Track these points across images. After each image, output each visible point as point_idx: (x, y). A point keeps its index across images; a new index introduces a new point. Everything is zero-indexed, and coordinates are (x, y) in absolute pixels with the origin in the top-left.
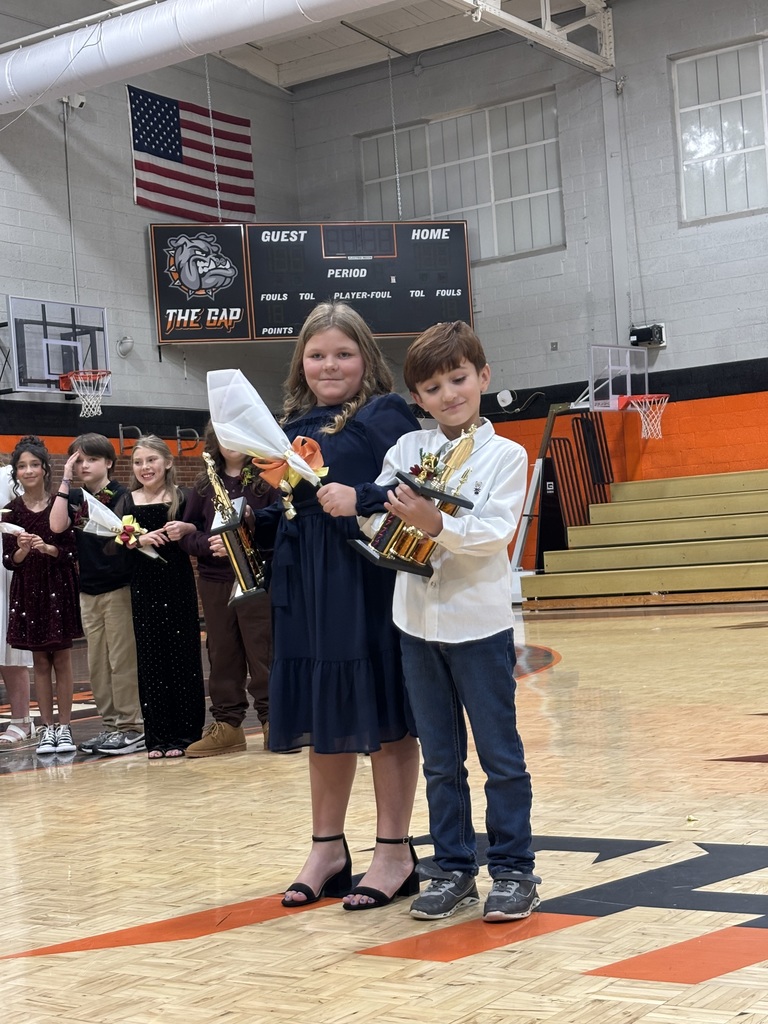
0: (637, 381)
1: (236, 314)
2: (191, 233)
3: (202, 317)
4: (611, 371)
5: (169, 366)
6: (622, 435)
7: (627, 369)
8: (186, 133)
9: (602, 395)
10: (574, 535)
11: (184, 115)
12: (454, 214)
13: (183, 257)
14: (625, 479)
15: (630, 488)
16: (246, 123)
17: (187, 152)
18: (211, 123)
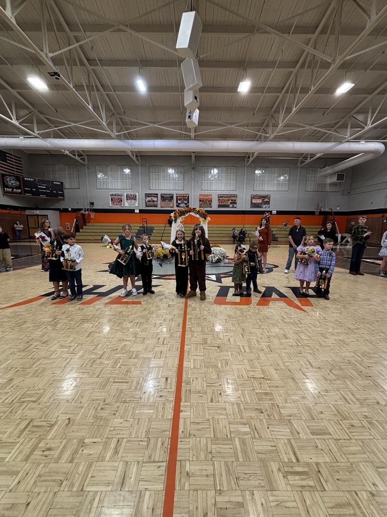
0: (90, 209)
1: (20, 191)
2: (10, 176)
3: (13, 190)
4: (87, 208)
5: (6, 198)
6: (88, 217)
7: (89, 208)
8: (7, 158)
9: (85, 211)
10: (81, 230)
11: (7, 155)
12: (61, 181)
13: (8, 180)
14: (89, 223)
15: (89, 224)
16: (21, 158)
17: (8, 161)
18: (13, 157)
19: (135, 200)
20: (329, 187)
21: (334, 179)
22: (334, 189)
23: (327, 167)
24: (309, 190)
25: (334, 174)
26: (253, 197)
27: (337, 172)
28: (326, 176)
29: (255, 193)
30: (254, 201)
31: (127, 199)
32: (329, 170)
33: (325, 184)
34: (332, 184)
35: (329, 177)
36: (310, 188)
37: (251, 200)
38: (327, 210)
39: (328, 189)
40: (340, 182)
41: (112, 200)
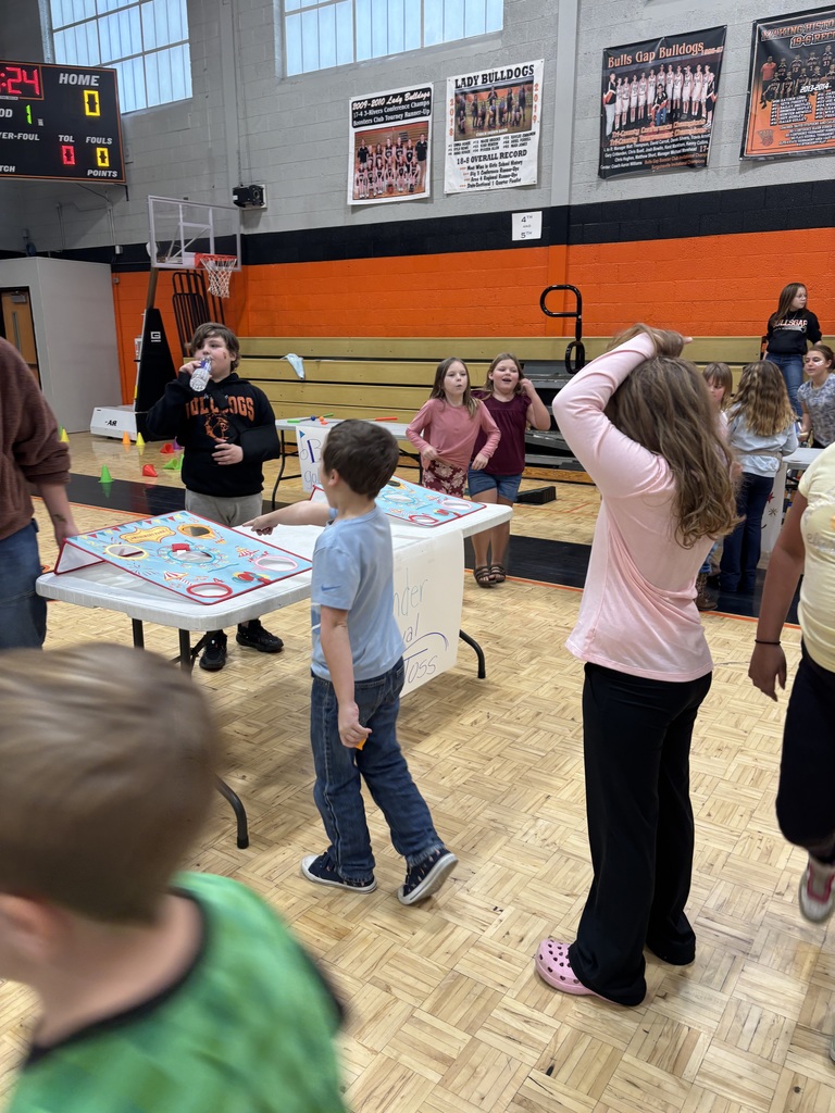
7: (210, 228)
19: (521, 125)
31: (462, 132)
41: (362, 155)
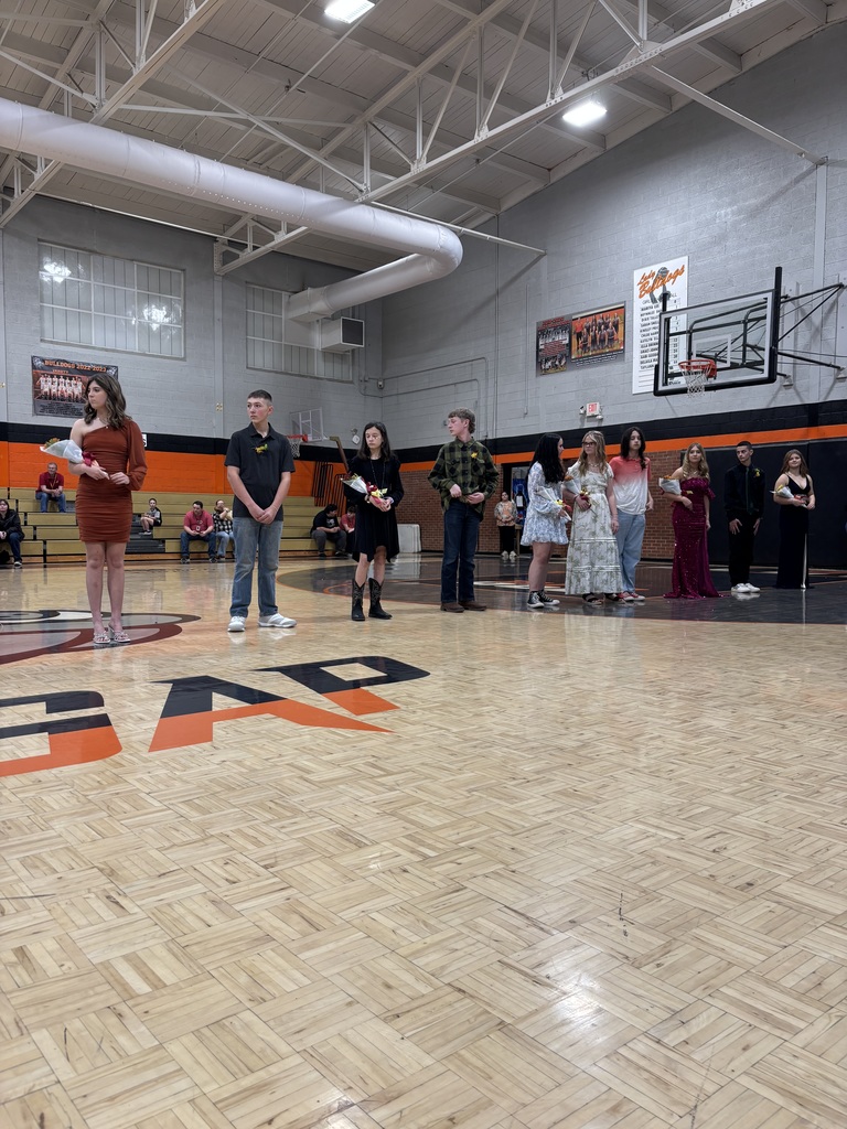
20: (322, 364)
21: (335, 337)
22: (338, 370)
23: (309, 291)
24: (259, 364)
25: (334, 318)
26: (41, 369)
27: (342, 312)
28: (307, 323)
29: (49, 352)
30: (47, 386)
32: (318, 301)
33: (309, 352)
34: (330, 354)
35: (317, 326)
36: (263, 357)
37: (36, 379)
38: (324, 441)
39: (320, 368)
40: (353, 351)
